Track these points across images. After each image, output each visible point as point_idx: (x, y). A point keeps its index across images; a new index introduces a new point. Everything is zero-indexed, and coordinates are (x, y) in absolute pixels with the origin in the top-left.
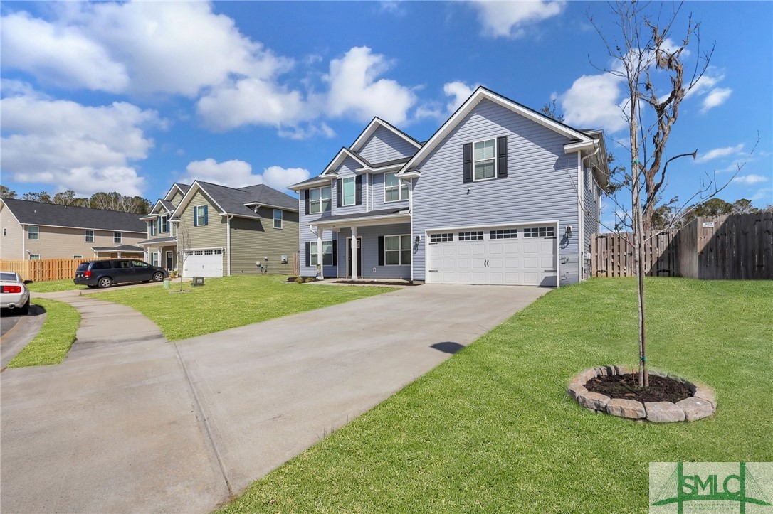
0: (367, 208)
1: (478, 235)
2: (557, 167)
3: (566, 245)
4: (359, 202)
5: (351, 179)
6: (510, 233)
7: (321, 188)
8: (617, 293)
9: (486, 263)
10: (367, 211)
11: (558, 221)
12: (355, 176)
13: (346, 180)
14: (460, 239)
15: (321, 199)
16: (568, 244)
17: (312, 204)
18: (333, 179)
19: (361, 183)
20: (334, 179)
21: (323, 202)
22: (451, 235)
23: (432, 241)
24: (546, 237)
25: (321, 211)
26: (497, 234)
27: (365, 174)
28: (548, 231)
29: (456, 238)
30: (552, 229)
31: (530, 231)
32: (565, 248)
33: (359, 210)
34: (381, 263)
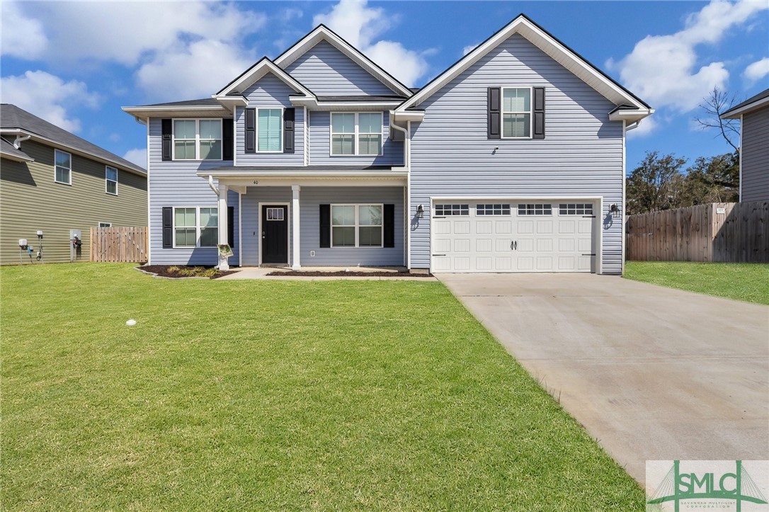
0: (305, 161)
1: (501, 208)
2: (601, 134)
3: (609, 225)
4: (289, 148)
5: (275, 112)
6: (543, 208)
7: (197, 120)
8: (667, 275)
9: (514, 245)
10: (306, 165)
11: (601, 197)
12: (282, 108)
13: (264, 113)
14: (479, 213)
15: (198, 138)
16: (611, 224)
17: (176, 145)
18: (238, 107)
19: (293, 119)
20: (240, 107)
21: (202, 144)
22: (466, 207)
23: (438, 213)
24: (584, 215)
25: (198, 158)
26: (528, 208)
27: (302, 108)
28: (586, 208)
29: (472, 211)
30: (590, 206)
31: (568, 208)
32: (608, 228)
33: (289, 160)
34: (324, 243)
